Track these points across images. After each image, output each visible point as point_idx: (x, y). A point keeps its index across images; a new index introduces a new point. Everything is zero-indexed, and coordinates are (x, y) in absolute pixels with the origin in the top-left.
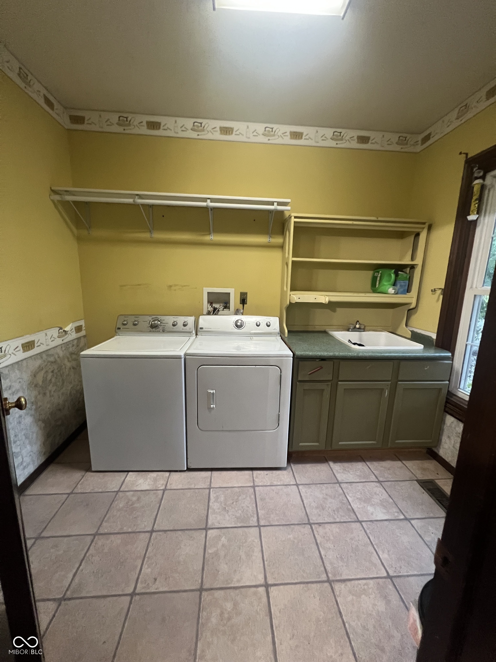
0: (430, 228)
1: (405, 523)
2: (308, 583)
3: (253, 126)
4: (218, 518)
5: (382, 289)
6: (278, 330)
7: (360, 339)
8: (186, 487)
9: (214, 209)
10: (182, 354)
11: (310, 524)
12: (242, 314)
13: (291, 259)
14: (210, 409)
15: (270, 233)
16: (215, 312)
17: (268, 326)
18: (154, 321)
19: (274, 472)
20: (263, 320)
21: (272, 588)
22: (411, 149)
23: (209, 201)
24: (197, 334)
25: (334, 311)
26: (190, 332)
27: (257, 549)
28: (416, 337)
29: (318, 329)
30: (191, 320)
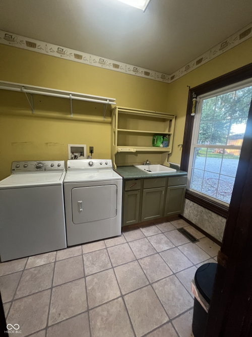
0: (176, 117)
1: (176, 249)
2: (141, 288)
3: (94, 57)
4: (90, 270)
5: (157, 145)
6: (112, 166)
7: (149, 169)
8: (69, 257)
9: (73, 100)
10: (61, 182)
11: (137, 260)
12: (91, 158)
13: (117, 130)
14: (79, 211)
15: (105, 116)
16: (76, 158)
17: (107, 164)
18: (38, 164)
19: (115, 238)
20: (104, 161)
21: (125, 296)
22: (167, 81)
23: (71, 95)
24: (66, 171)
25: (137, 156)
26: (62, 170)
27: (114, 280)
28: (172, 166)
29: (130, 164)
30: (62, 163)
